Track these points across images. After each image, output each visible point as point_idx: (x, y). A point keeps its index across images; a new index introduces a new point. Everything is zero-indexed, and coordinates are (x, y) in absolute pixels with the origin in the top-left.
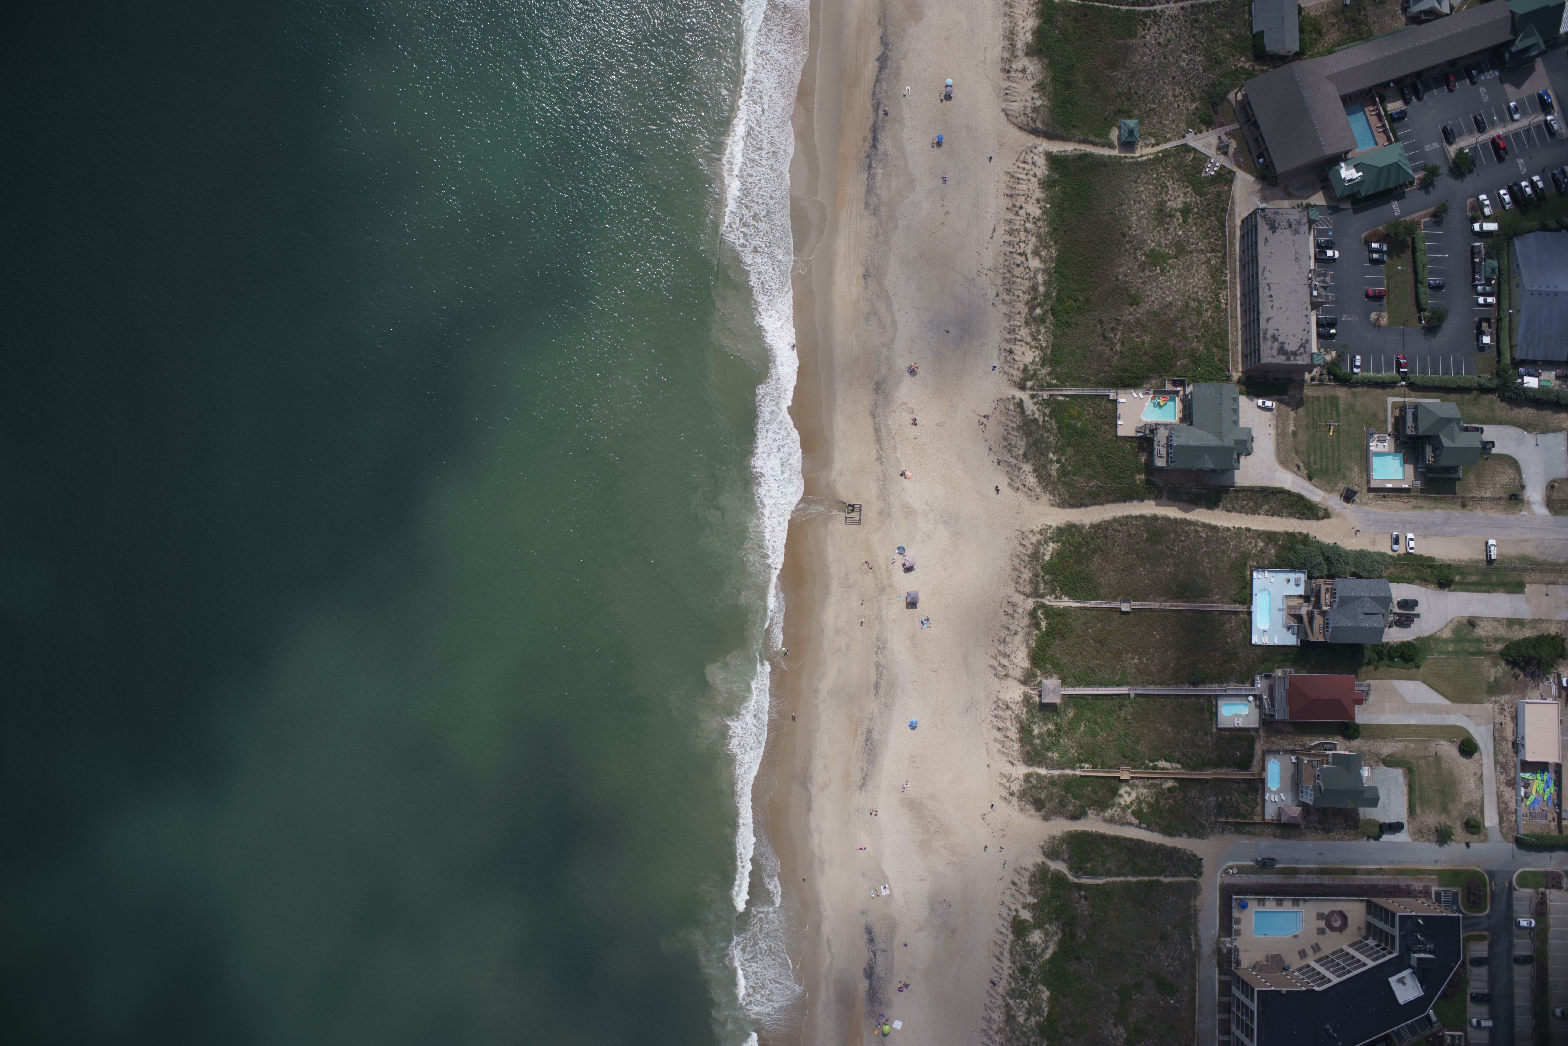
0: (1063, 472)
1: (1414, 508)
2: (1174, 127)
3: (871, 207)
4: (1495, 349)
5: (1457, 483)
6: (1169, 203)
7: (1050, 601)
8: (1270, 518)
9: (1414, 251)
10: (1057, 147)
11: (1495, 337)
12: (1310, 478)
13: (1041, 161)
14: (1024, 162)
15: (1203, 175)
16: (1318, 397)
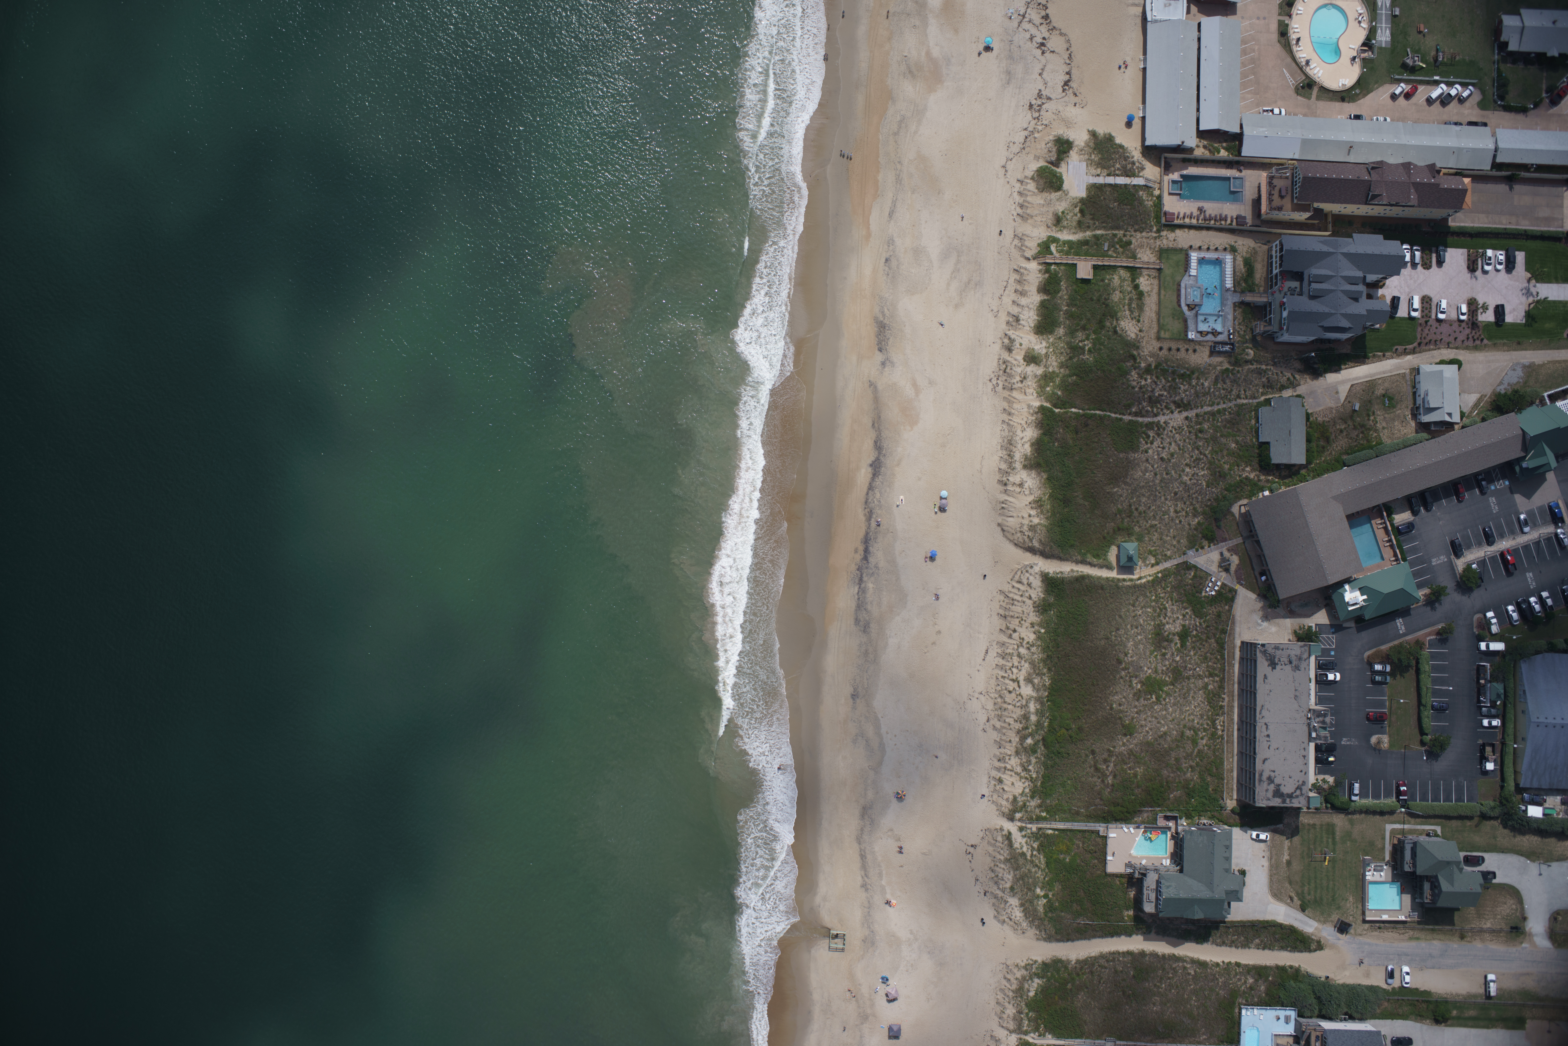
0: (1049, 907)
1: (1411, 939)
2: (1175, 543)
3: (862, 623)
4: (1499, 773)
5: (1456, 913)
6: (1167, 626)
7: (1033, 1038)
8: (1260, 951)
9: (1418, 672)
10: (1054, 567)
11: (1499, 760)
12: (1303, 909)
13: (1037, 583)
14: (1020, 582)
15: (1203, 594)
16: (1314, 825)
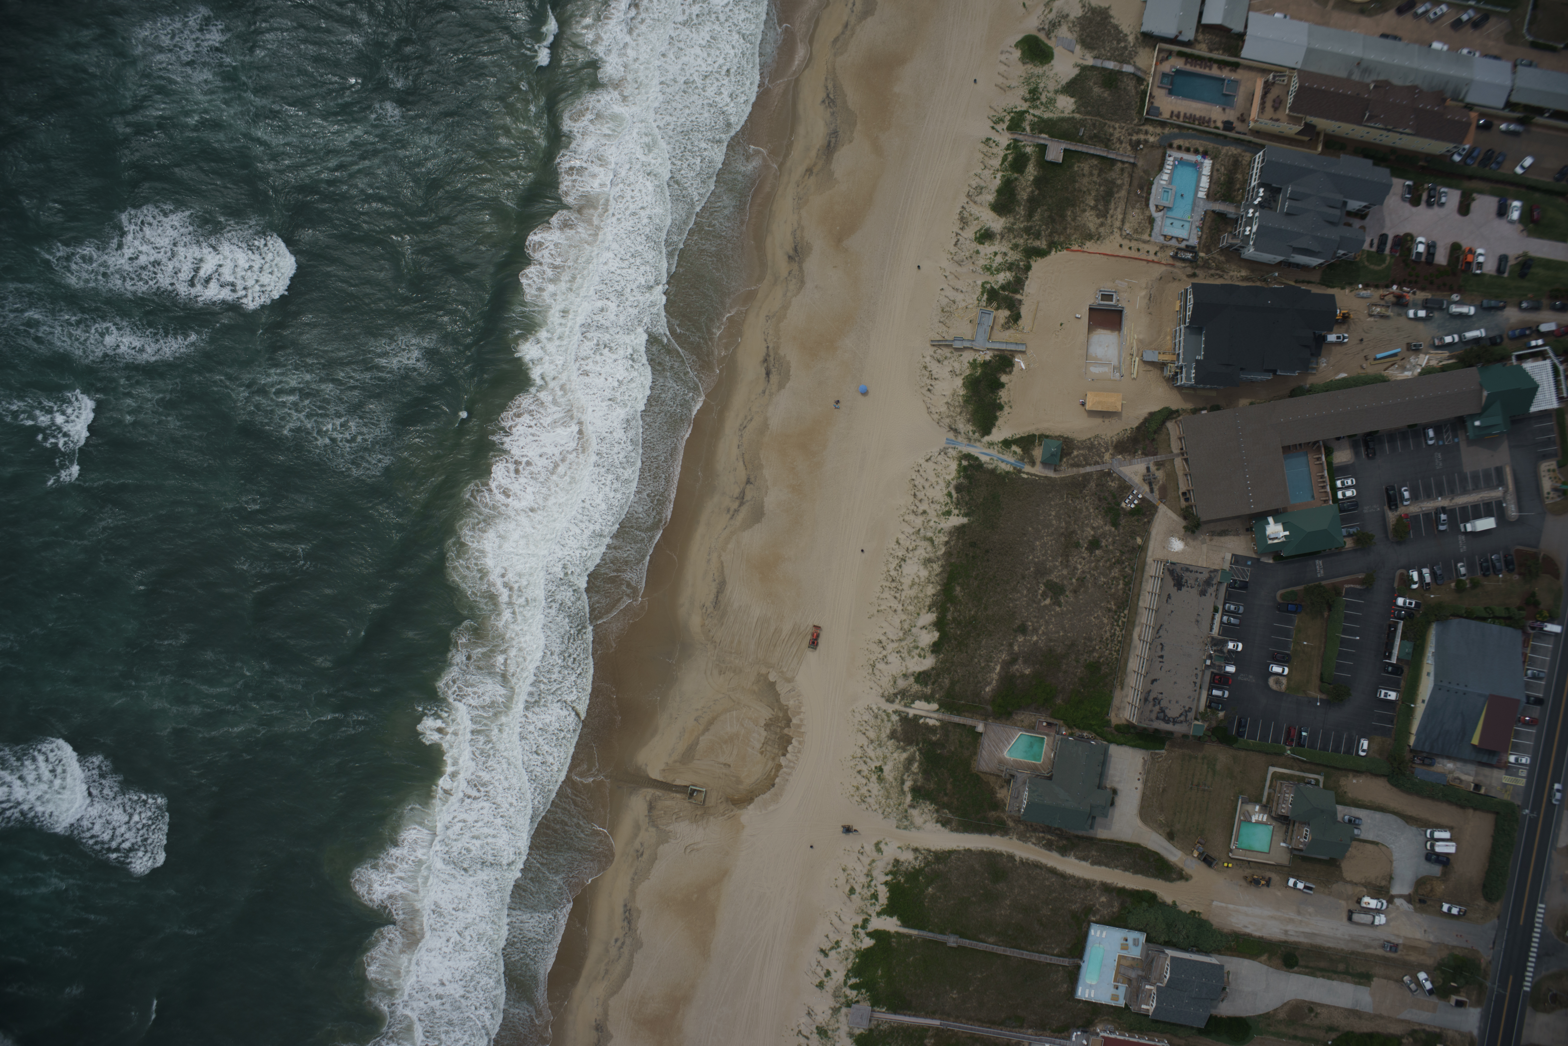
2: (1102, 448)
6: (1079, 532)
8: (1121, 872)
12: (1170, 837)
13: (954, 463)
14: (935, 462)
15: (1122, 505)
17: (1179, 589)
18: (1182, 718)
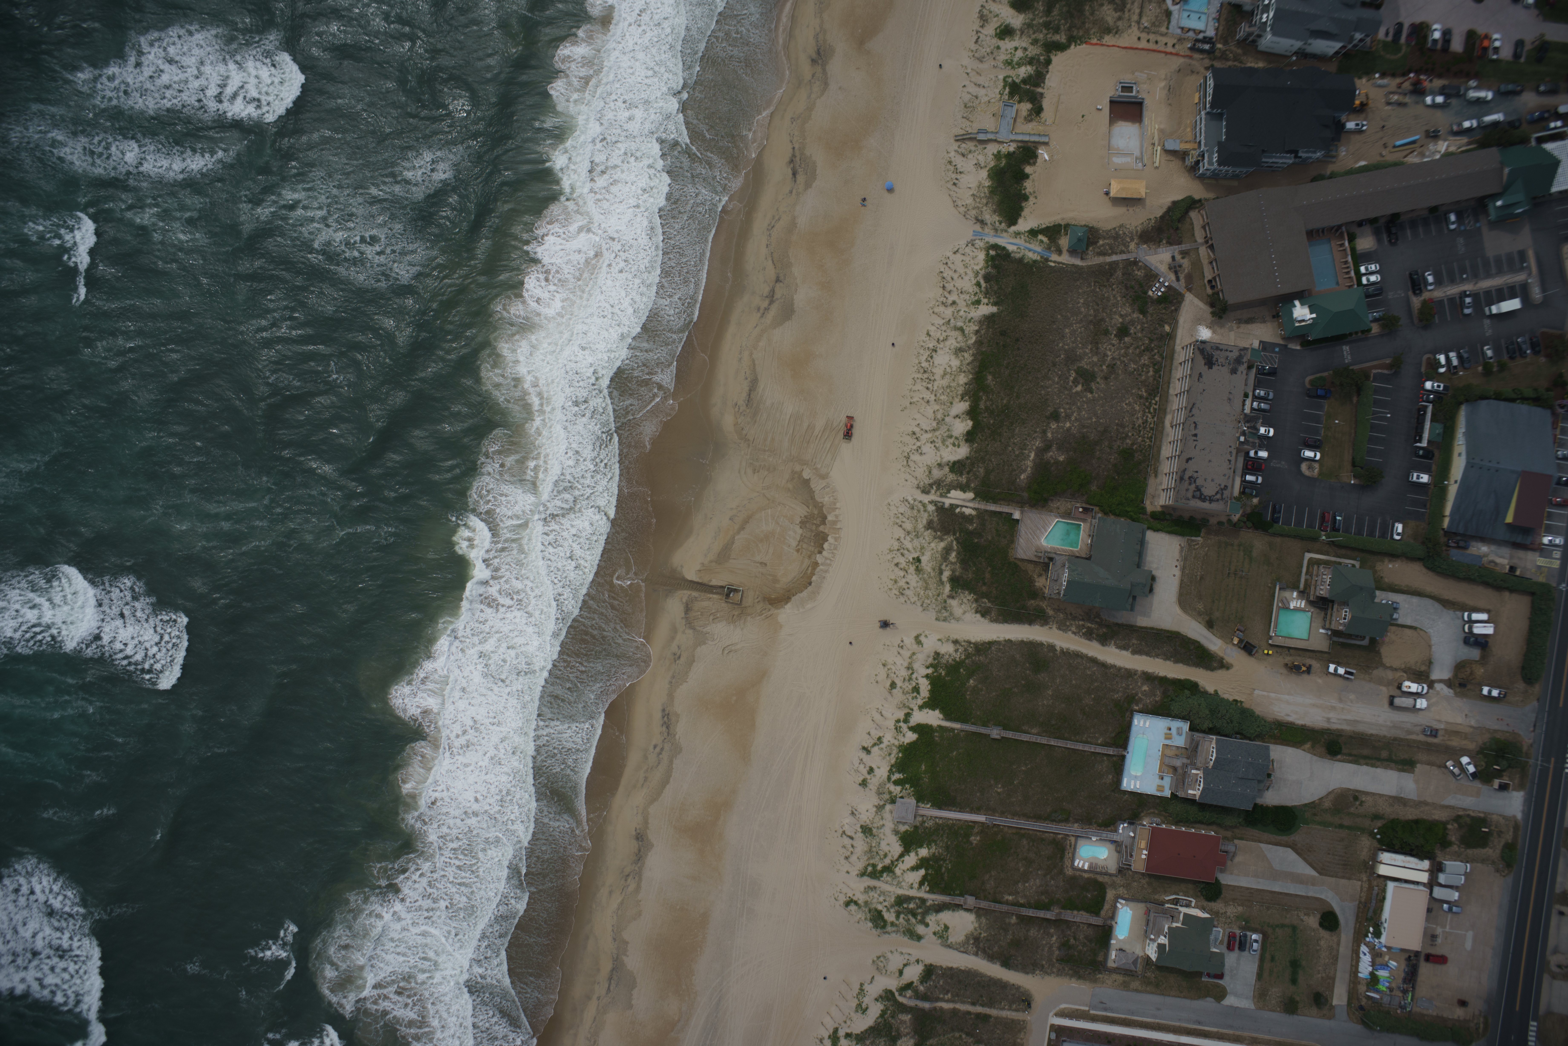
6: (1108, 320)
8: (1163, 661)
12: (1209, 625)
13: (982, 254)
14: (963, 254)
15: (1149, 294)
16: (1232, 543)
17: (1210, 368)
18: (1218, 496)
